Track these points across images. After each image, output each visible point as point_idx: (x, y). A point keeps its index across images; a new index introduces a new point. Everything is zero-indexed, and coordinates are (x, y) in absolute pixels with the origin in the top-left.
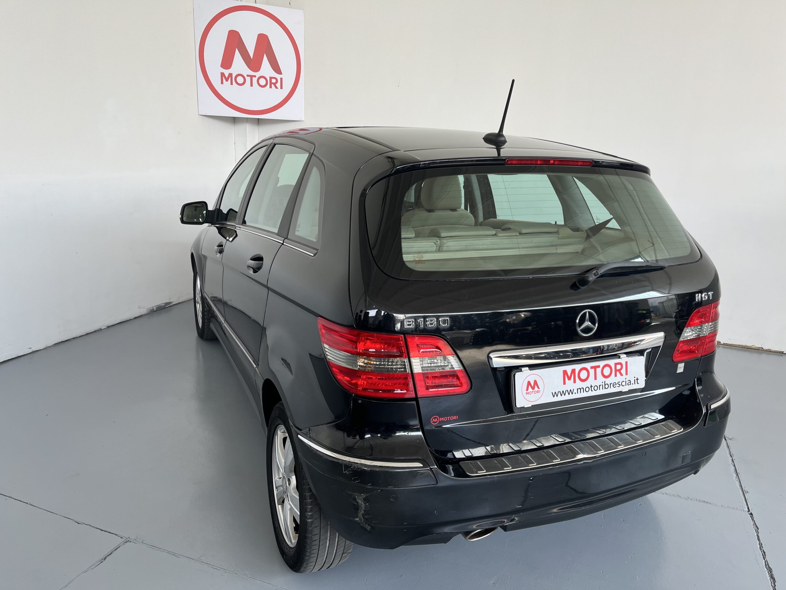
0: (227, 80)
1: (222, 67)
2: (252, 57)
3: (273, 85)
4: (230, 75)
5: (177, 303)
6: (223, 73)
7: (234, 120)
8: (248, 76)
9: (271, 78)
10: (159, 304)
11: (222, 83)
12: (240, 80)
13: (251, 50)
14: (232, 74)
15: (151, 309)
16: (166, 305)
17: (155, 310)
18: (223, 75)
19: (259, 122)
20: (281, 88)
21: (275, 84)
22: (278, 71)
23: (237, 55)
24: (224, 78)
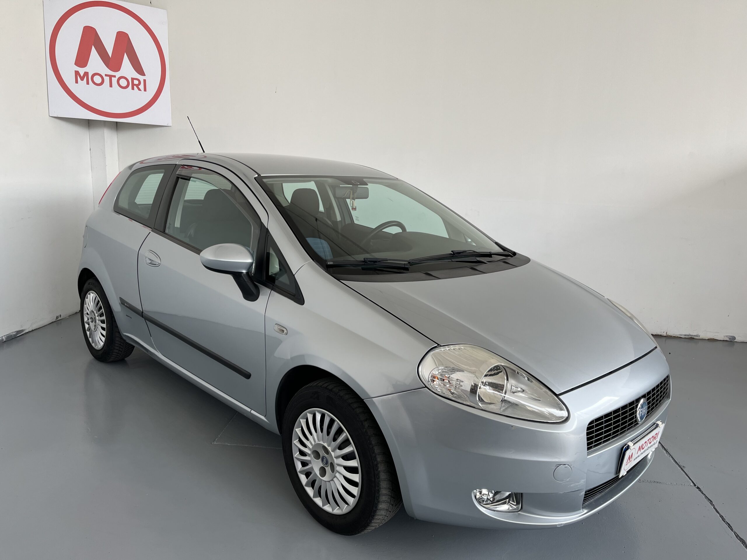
0: (82, 79)
1: (76, 65)
2: (110, 57)
3: (135, 87)
4: (86, 74)
5: (30, 331)
6: (78, 71)
7: (88, 124)
8: (106, 75)
9: (133, 79)
10: (9, 333)
11: (77, 82)
12: (97, 79)
13: (109, 48)
14: (88, 72)
16: (17, 334)
17: (4, 340)
18: (77, 73)
19: (117, 126)
20: (145, 90)
21: (137, 86)
22: (141, 72)
23: (94, 53)
24: (79, 76)
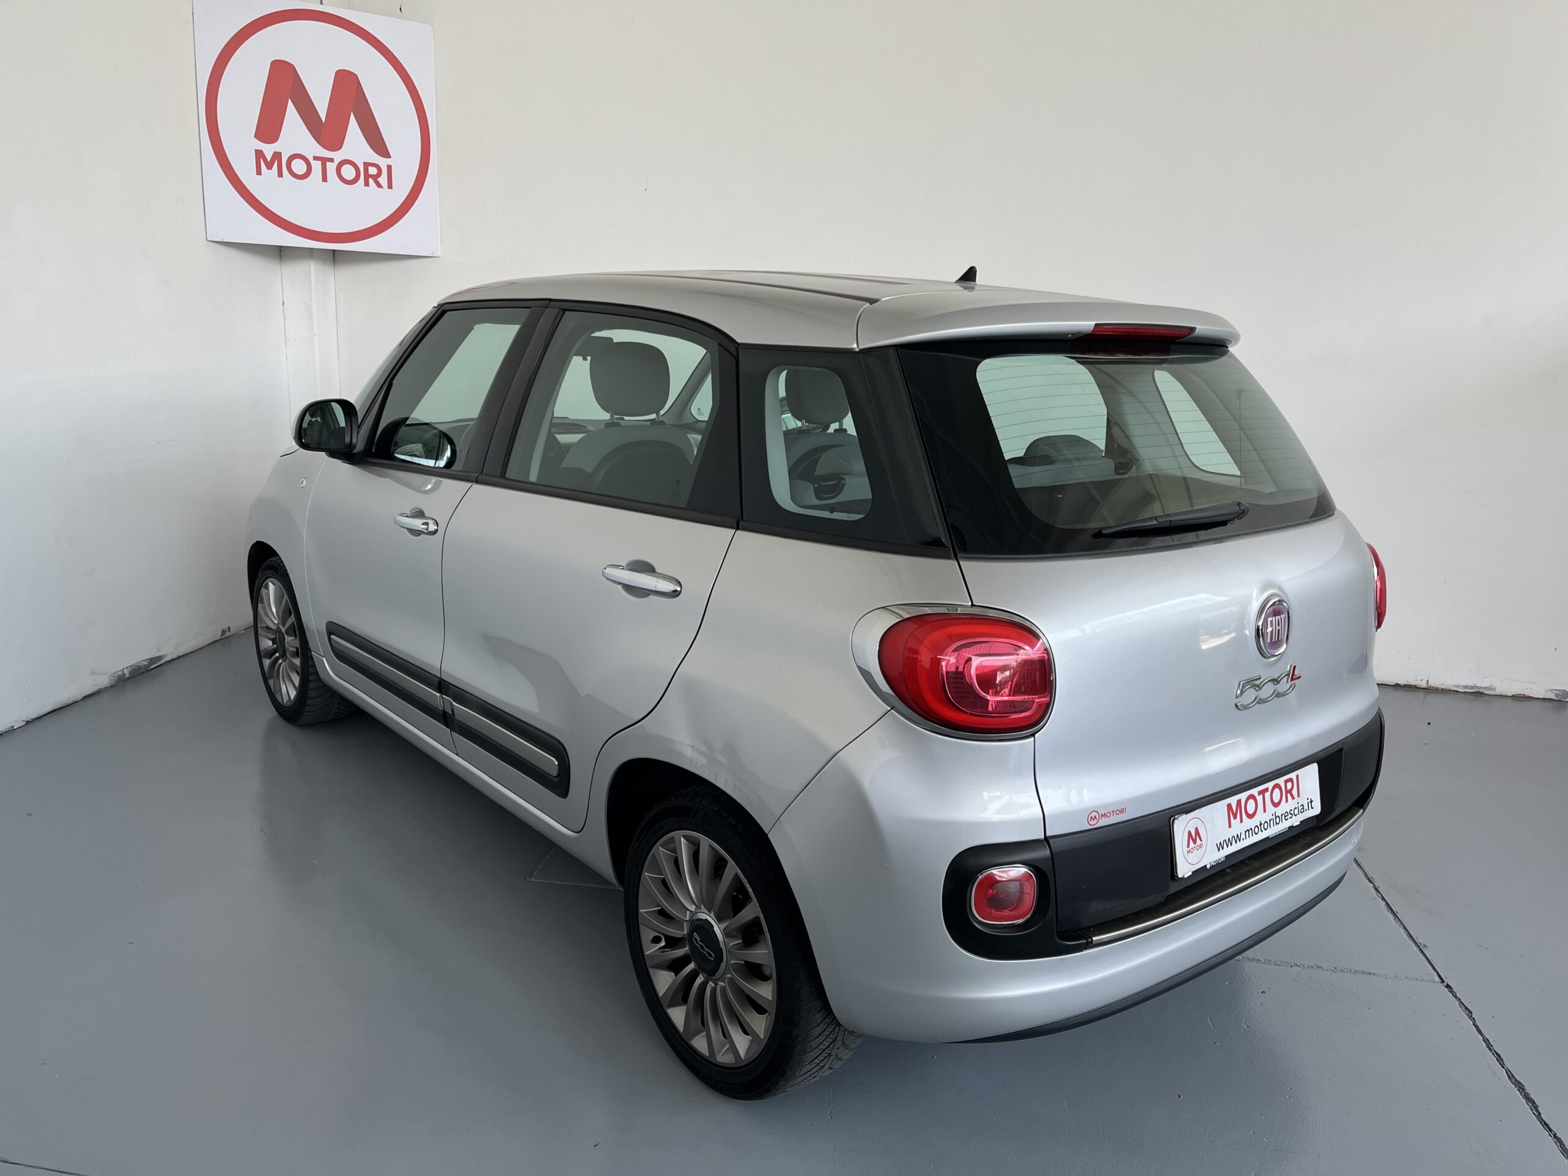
0: (269, 166)
1: (257, 139)
2: (323, 120)
3: (371, 180)
4: (277, 156)
5: (174, 657)
6: (261, 151)
7: (281, 253)
8: (315, 158)
9: (367, 165)
10: (136, 662)
11: (259, 172)
12: (299, 167)
13: (322, 106)
14: (281, 153)
15: (119, 676)
16: (151, 663)
17: (127, 676)
18: (259, 154)
19: (335, 257)
20: (390, 186)
21: (375, 178)
22: (383, 152)
23: (292, 115)
24: (263, 160)
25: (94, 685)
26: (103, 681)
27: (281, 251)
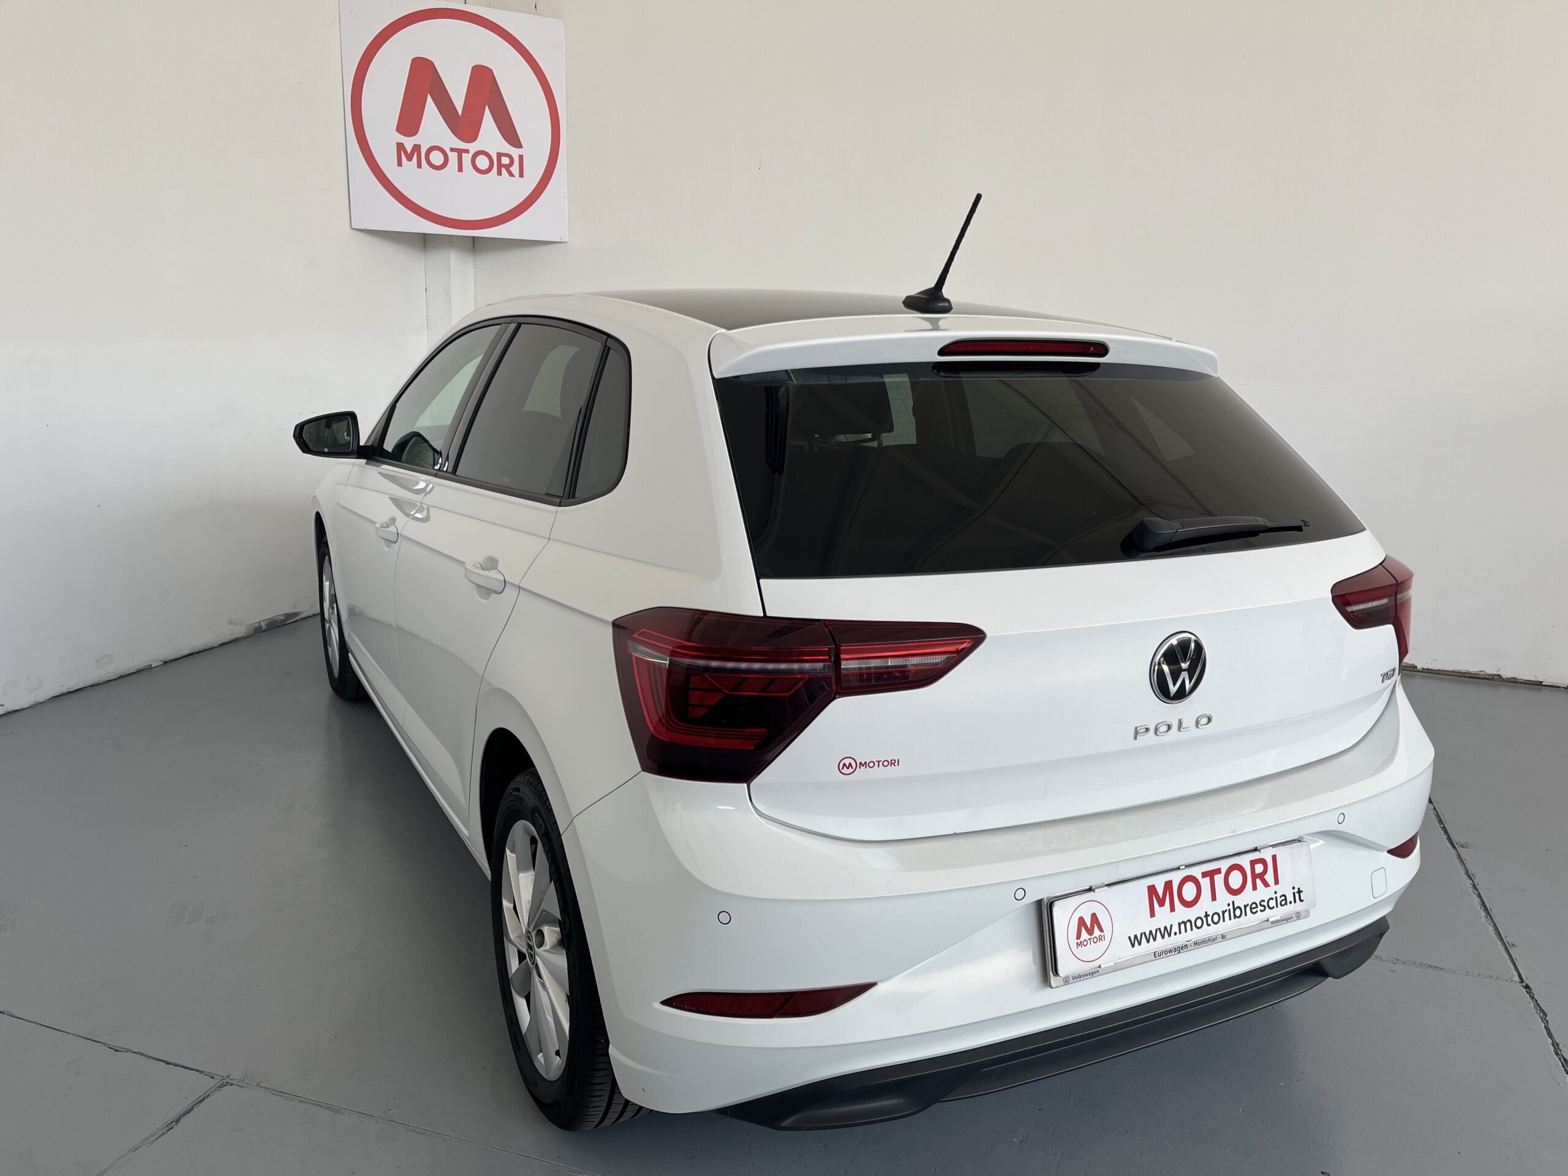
0: (409, 158)
1: (398, 133)
2: (460, 113)
3: (503, 170)
4: (417, 148)
5: (310, 615)
6: (402, 144)
8: (452, 150)
9: (500, 155)
10: (274, 615)
11: (400, 164)
12: (437, 158)
13: (458, 99)
14: (420, 146)
15: (255, 627)
16: (287, 619)
17: (264, 628)
18: (400, 147)
19: (475, 246)
20: (521, 175)
21: (508, 167)
22: (515, 141)
23: (431, 108)
24: (404, 153)
25: (231, 634)
26: (240, 631)
27: (425, 241)
